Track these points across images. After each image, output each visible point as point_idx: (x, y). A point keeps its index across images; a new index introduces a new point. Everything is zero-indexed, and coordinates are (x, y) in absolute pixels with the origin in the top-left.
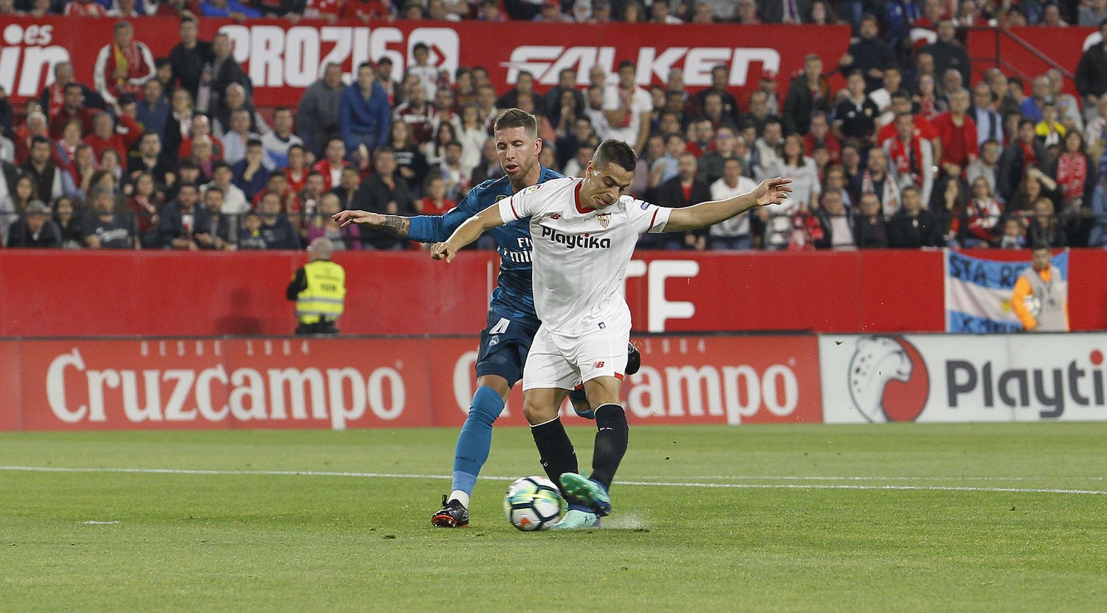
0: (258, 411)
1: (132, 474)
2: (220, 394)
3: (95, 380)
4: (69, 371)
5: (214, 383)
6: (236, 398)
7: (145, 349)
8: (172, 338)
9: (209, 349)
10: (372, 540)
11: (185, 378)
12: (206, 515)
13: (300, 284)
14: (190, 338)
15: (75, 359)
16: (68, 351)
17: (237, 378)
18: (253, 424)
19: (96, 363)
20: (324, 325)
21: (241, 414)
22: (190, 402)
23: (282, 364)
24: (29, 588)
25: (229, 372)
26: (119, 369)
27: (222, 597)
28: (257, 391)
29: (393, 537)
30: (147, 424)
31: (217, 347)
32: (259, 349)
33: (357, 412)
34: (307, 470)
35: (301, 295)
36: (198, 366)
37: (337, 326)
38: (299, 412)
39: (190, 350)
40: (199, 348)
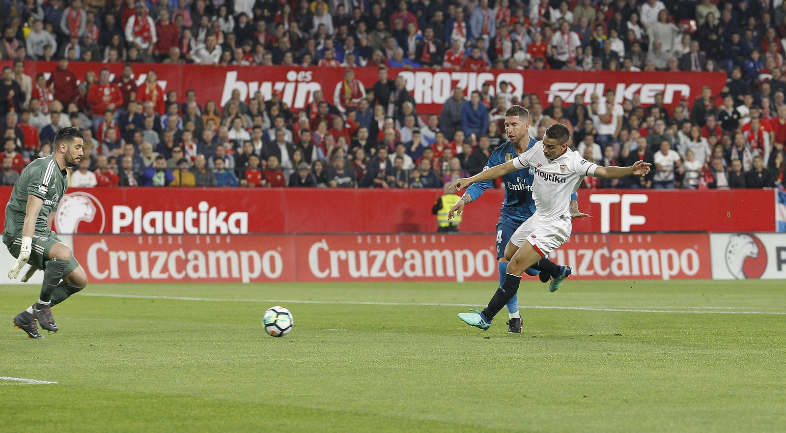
0: (419, 272)
1: (353, 305)
2: (399, 263)
3: (334, 256)
4: (321, 251)
5: (396, 258)
6: (407, 265)
7: (360, 239)
8: (374, 234)
9: (393, 240)
10: (477, 339)
11: (380, 255)
12: (392, 326)
13: (439, 206)
14: (383, 234)
15: (324, 245)
16: (320, 241)
17: (408, 255)
18: (416, 279)
19: (334, 247)
20: (451, 228)
21: (410, 274)
22: (383, 268)
23: (431, 247)
24: (299, 363)
25: (404, 252)
26: (346, 250)
27: (400, 369)
28: (418, 261)
29: (488, 338)
30: (361, 279)
31: (397, 238)
32: (419, 240)
33: (470, 273)
34: (444, 303)
35: (440, 212)
36: (387, 248)
37: (458, 228)
38: (440, 272)
39: (383, 240)
40: (388, 239)
